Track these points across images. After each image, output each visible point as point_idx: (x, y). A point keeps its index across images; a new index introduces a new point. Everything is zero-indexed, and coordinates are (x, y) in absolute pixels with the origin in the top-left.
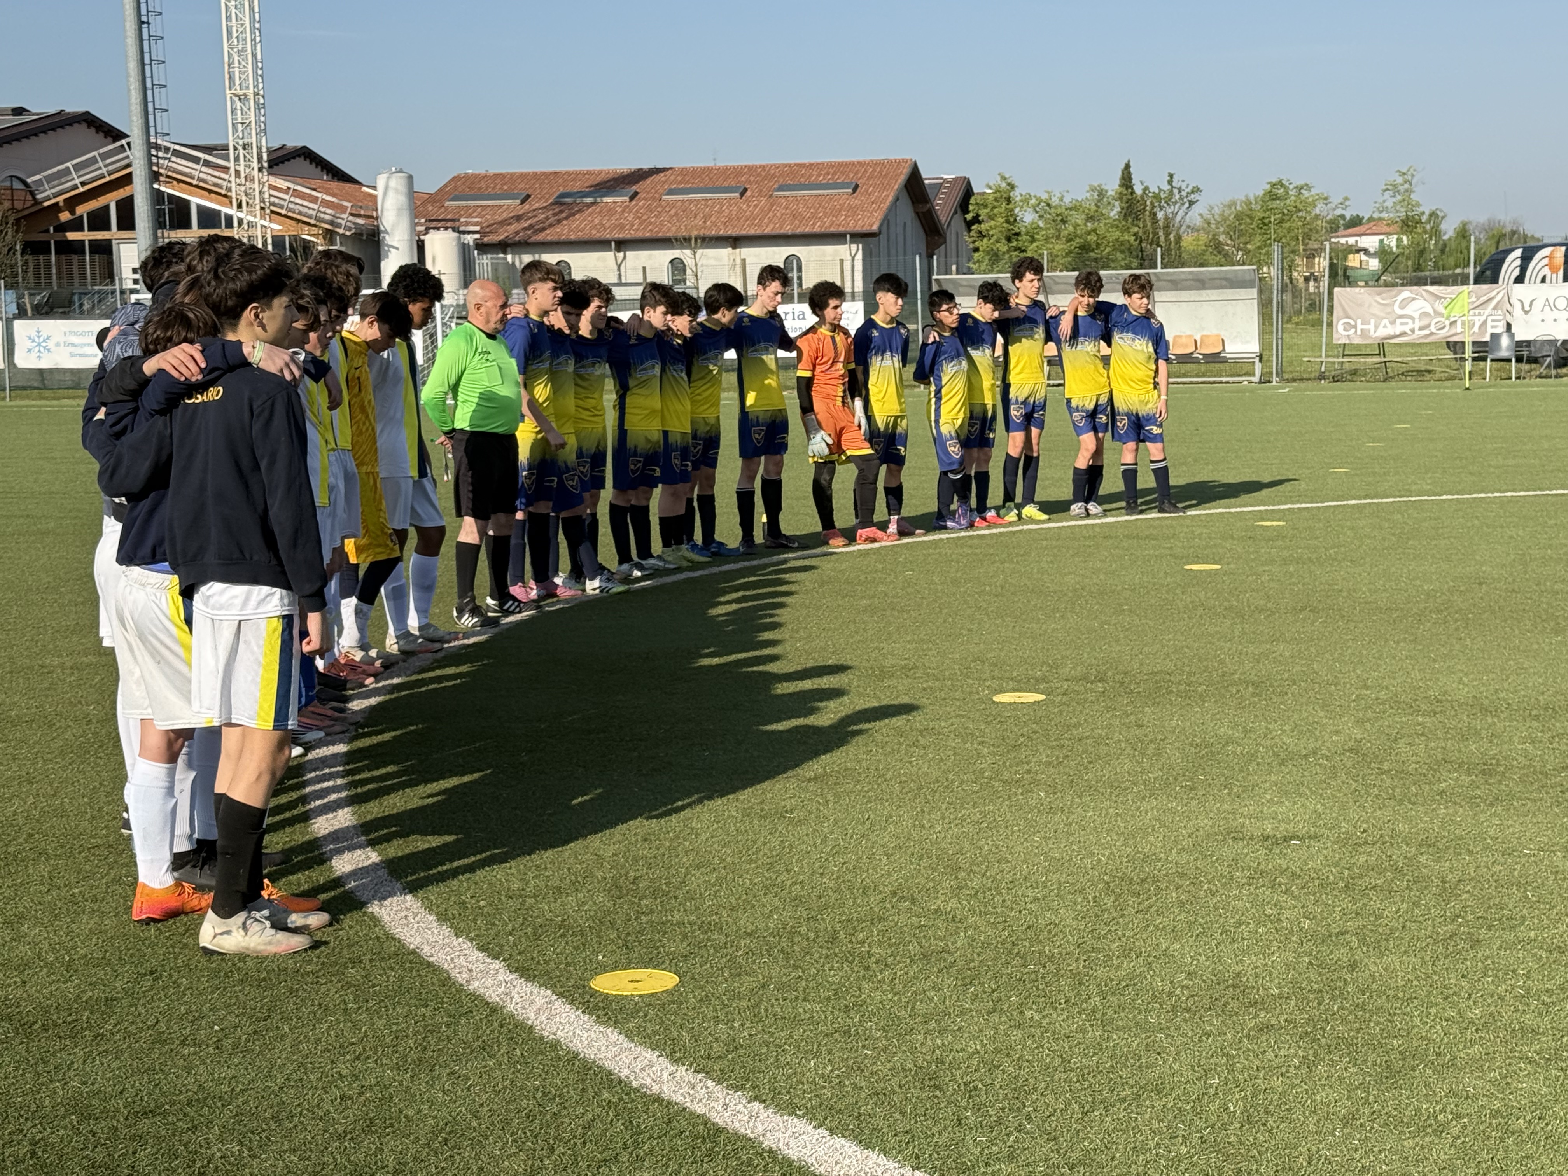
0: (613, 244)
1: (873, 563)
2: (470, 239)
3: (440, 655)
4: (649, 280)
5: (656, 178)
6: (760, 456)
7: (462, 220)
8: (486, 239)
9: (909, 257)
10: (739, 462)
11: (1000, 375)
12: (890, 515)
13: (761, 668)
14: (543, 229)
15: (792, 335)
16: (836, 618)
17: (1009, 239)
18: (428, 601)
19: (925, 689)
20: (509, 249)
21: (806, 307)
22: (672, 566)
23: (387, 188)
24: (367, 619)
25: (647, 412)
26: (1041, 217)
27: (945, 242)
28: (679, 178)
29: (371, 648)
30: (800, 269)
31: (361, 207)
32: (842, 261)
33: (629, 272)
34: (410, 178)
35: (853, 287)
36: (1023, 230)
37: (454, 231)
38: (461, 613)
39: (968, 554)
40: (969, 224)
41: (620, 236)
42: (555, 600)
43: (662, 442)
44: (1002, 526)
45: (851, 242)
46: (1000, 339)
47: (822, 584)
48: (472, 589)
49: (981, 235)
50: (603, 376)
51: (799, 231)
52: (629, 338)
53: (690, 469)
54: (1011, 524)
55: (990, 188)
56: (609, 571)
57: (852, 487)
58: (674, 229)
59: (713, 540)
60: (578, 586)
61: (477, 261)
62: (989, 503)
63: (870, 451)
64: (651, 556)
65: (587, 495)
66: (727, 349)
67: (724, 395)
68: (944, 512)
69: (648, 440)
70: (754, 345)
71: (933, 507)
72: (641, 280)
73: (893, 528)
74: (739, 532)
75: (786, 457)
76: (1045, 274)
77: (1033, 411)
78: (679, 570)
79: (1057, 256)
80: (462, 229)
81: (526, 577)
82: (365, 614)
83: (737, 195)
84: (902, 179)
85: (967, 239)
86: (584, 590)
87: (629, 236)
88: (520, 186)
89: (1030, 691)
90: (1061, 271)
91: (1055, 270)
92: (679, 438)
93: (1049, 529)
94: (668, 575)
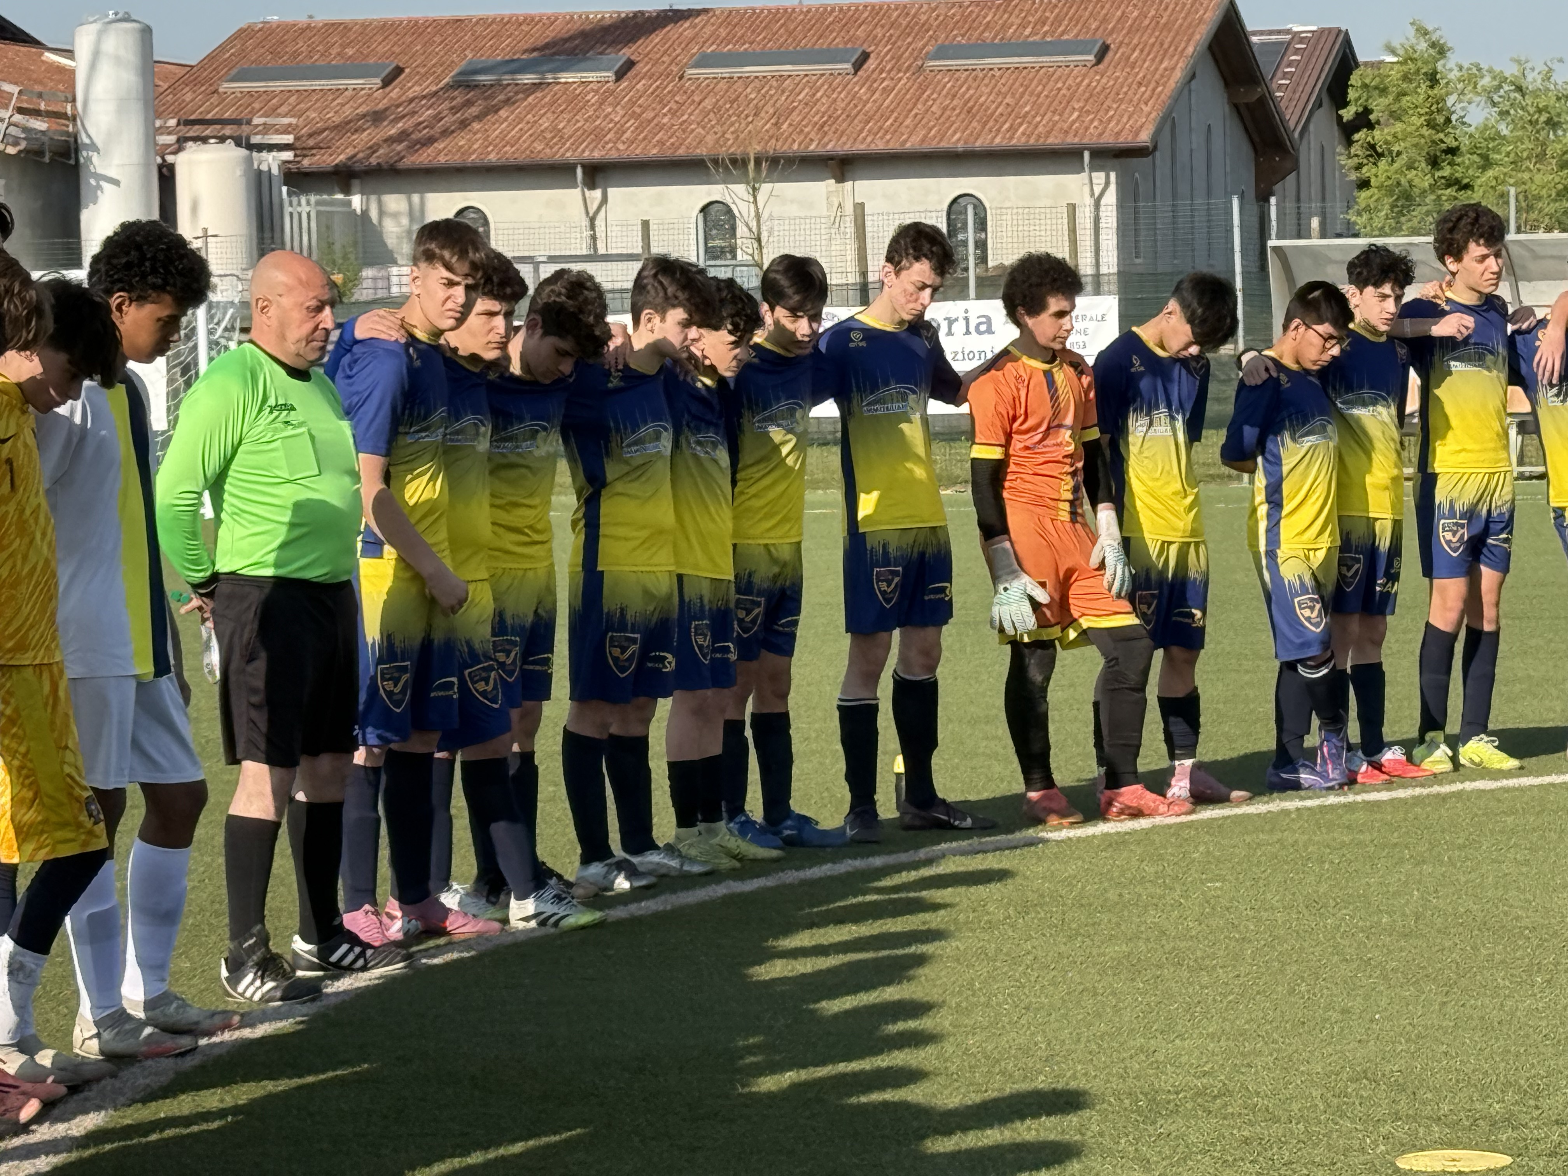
0: (579, 171)
1: (1134, 862)
2: (272, 162)
3: (189, 1063)
4: (657, 249)
5: (672, 31)
6: (890, 629)
7: (256, 121)
8: (306, 162)
9: (1217, 201)
10: (846, 641)
11: (1413, 452)
12: (1172, 757)
13: (889, 1095)
14: (430, 141)
15: (960, 367)
16: (1054, 983)
17: (1434, 163)
18: (166, 944)
19: (1246, 1141)
20: (356, 183)
21: (996, 308)
22: (696, 869)
23: (96, 55)
24: (34, 985)
25: (644, 534)
26: (1504, 114)
27: (1296, 167)
28: (723, 32)
29: (42, 1047)
30: (982, 225)
31: (40, 95)
32: (1072, 209)
33: (614, 231)
34: (147, 32)
35: (1097, 265)
36: (1465, 142)
37: (238, 144)
38: (236, 968)
39: (1343, 845)
40: (1348, 130)
41: (597, 155)
42: (442, 941)
43: (676, 599)
44: (1415, 782)
45: (1093, 169)
46: (1414, 379)
47: (1025, 909)
48: (261, 919)
49: (1374, 153)
50: (552, 458)
51: (979, 144)
52: (608, 374)
53: (733, 657)
54: (1436, 778)
55: (1393, 52)
56: (560, 877)
57: (1090, 696)
58: (710, 139)
59: (788, 813)
60: (493, 912)
61: (288, 209)
62: (1388, 732)
63: (1132, 620)
64: (652, 846)
65: (515, 714)
66: (818, 400)
67: (810, 496)
68: (1292, 752)
69: (647, 594)
70: (874, 388)
71: (1268, 742)
72: (639, 250)
73: (1180, 787)
74: (844, 793)
75: (949, 633)
76: (1511, 236)
77: (1486, 532)
78: (711, 876)
79: (1539, 198)
80: (256, 139)
81: (379, 891)
82: (30, 974)
83: (848, 66)
84: (1203, 33)
85: (1343, 160)
86: (505, 921)
87: (613, 155)
88: (381, 49)
89: (1477, 1147)
90: (1549, 229)
91: (1534, 228)
92: (706, 591)
93: (1521, 789)
94: (686, 888)
